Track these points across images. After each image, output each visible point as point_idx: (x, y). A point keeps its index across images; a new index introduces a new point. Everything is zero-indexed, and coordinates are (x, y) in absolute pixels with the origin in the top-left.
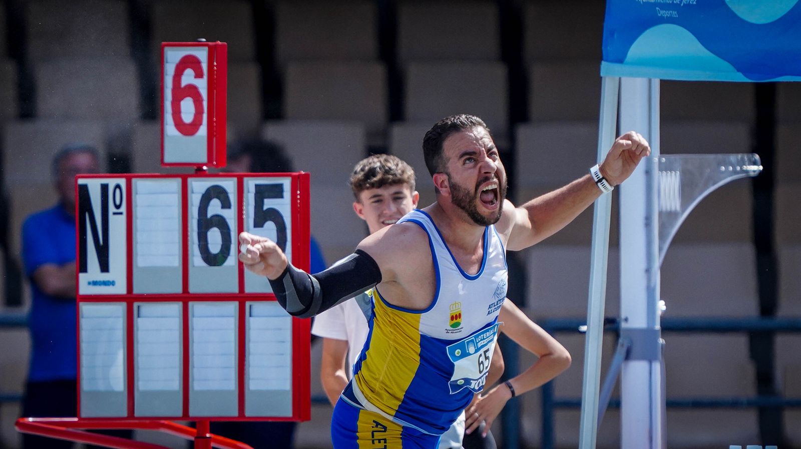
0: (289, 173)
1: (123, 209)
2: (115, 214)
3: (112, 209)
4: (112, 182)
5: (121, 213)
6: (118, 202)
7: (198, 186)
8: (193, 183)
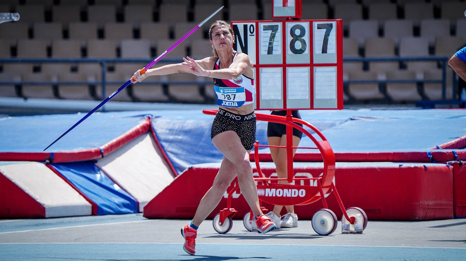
0: (335, 20)
1: (255, 33)
2: (250, 35)
3: (249, 33)
4: (249, 24)
5: (254, 35)
6: (252, 31)
7: (290, 25)
8: (288, 24)
